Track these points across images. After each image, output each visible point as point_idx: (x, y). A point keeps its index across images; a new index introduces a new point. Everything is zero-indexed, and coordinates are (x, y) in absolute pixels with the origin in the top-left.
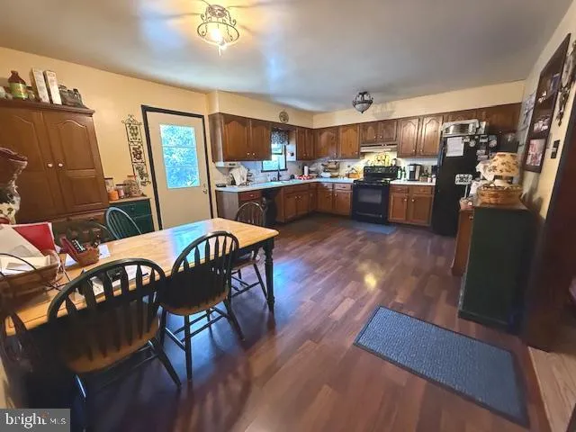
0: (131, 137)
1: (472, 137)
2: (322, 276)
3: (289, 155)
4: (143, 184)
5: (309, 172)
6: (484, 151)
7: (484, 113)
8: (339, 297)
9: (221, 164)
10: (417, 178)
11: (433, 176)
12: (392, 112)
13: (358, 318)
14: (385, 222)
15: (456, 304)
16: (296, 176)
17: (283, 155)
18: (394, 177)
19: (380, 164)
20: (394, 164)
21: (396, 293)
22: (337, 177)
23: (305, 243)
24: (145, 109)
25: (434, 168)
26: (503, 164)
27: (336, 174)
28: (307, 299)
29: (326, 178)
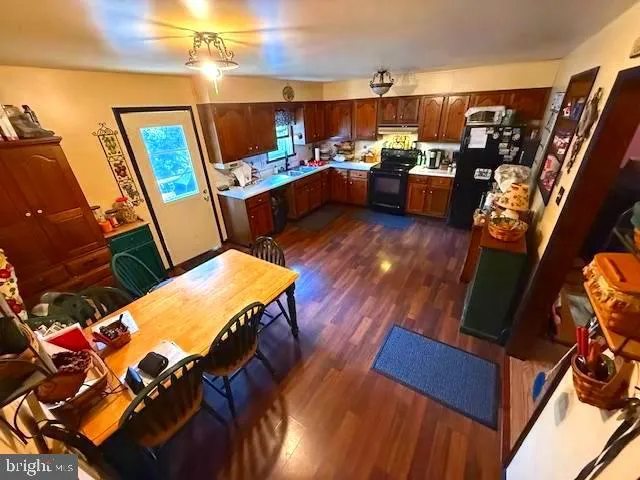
0: (108, 151)
1: (496, 128)
2: (341, 292)
3: (296, 138)
4: (135, 204)
5: (321, 154)
6: (506, 145)
7: (513, 96)
8: (357, 318)
9: (221, 166)
10: (437, 165)
11: (454, 165)
12: (414, 87)
13: (374, 340)
14: (402, 213)
15: (459, 318)
16: (306, 162)
17: (290, 138)
18: (413, 162)
19: (399, 147)
20: (414, 146)
21: (408, 307)
22: (352, 160)
23: (321, 248)
24: (118, 112)
25: (456, 154)
26: (515, 197)
27: (351, 156)
28: (328, 321)
29: (340, 162)
